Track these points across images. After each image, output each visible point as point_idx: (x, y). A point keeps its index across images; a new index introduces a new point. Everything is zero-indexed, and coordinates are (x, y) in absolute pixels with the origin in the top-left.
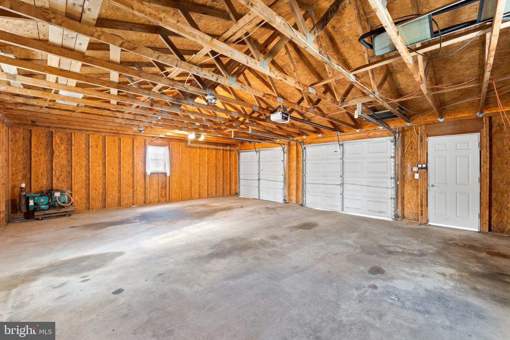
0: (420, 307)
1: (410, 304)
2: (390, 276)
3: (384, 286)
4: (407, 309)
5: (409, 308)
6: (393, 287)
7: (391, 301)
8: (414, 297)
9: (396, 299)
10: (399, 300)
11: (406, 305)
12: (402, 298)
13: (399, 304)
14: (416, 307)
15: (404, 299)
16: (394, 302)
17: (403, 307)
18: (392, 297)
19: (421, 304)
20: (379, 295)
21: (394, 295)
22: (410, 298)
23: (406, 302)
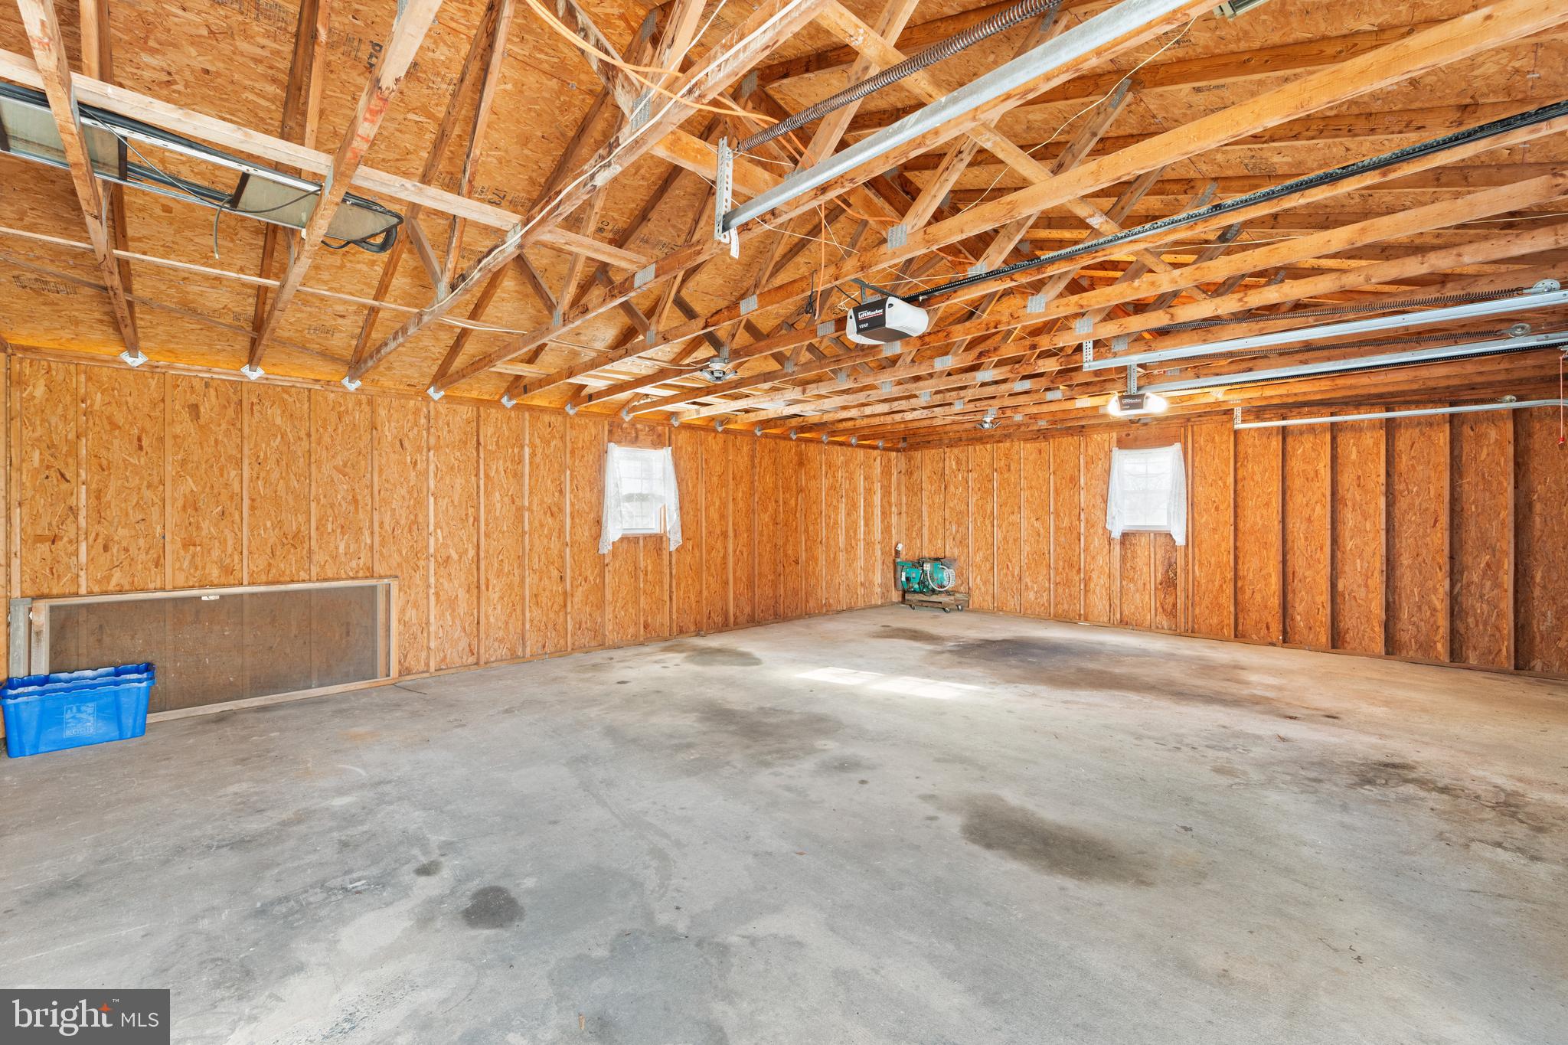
0: (284, 910)
1: (311, 899)
2: (438, 924)
3: (411, 889)
4: (312, 887)
5: (306, 892)
6: (391, 903)
7: (355, 875)
8: (317, 921)
9: (350, 886)
10: (345, 889)
11: (318, 890)
12: (340, 897)
13: (337, 882)
14: (292, 903)
15: (333, 898)
16: (347, 878)
17: (322, 884)
18: (363, 882)
19: (286, 917)
20: (393, 866)
21: (365, 890)
22: (323, 912)
23: (325, 895)
